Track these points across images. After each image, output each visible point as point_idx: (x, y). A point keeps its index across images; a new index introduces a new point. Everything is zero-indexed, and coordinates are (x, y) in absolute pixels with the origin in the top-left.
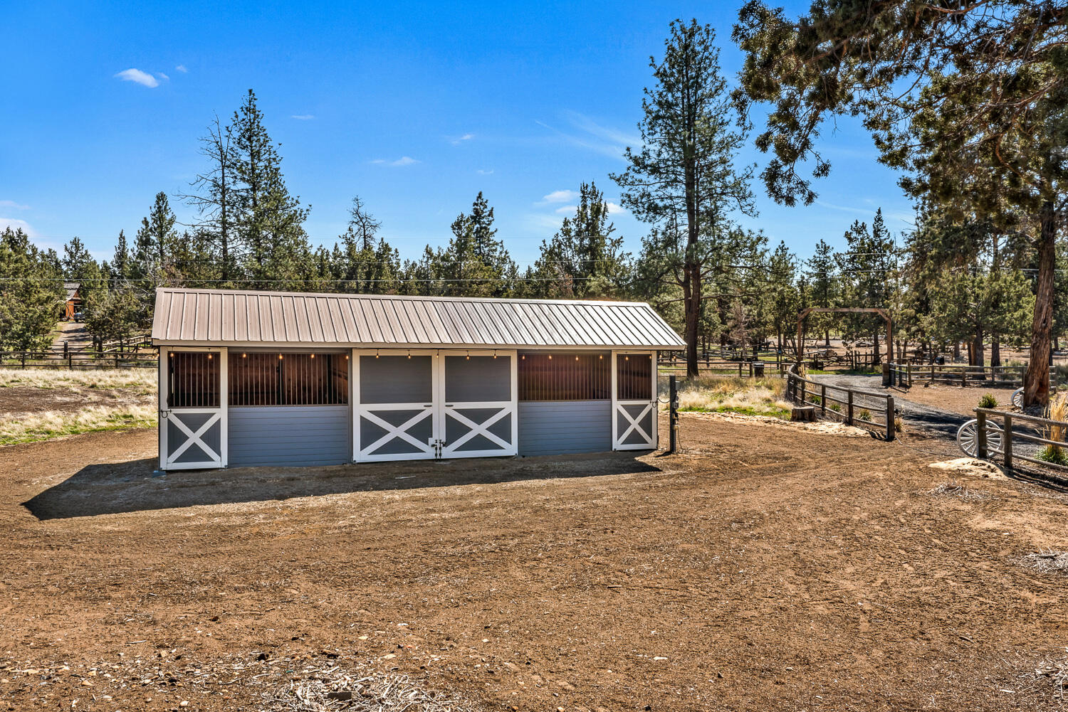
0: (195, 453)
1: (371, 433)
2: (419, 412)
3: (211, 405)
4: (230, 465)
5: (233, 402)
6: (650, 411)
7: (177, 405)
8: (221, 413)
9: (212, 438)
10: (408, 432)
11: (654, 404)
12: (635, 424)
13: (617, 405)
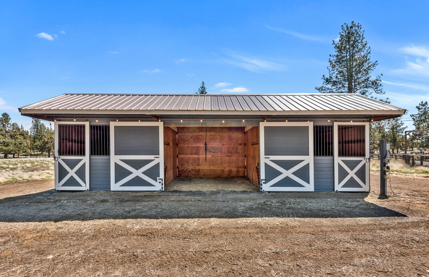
0: (72, 182)
1: (121, 173)
2: (151, 161)
3: (81, 155)
4: (91, 189)
5: (92, 153)
6: (365, 164)
7: (63, 154)
8: (86, 159)
9: (81, 173)
10: (144, 173)
11: (368, 160)
12: (352, 174)
13: (338, 160)
